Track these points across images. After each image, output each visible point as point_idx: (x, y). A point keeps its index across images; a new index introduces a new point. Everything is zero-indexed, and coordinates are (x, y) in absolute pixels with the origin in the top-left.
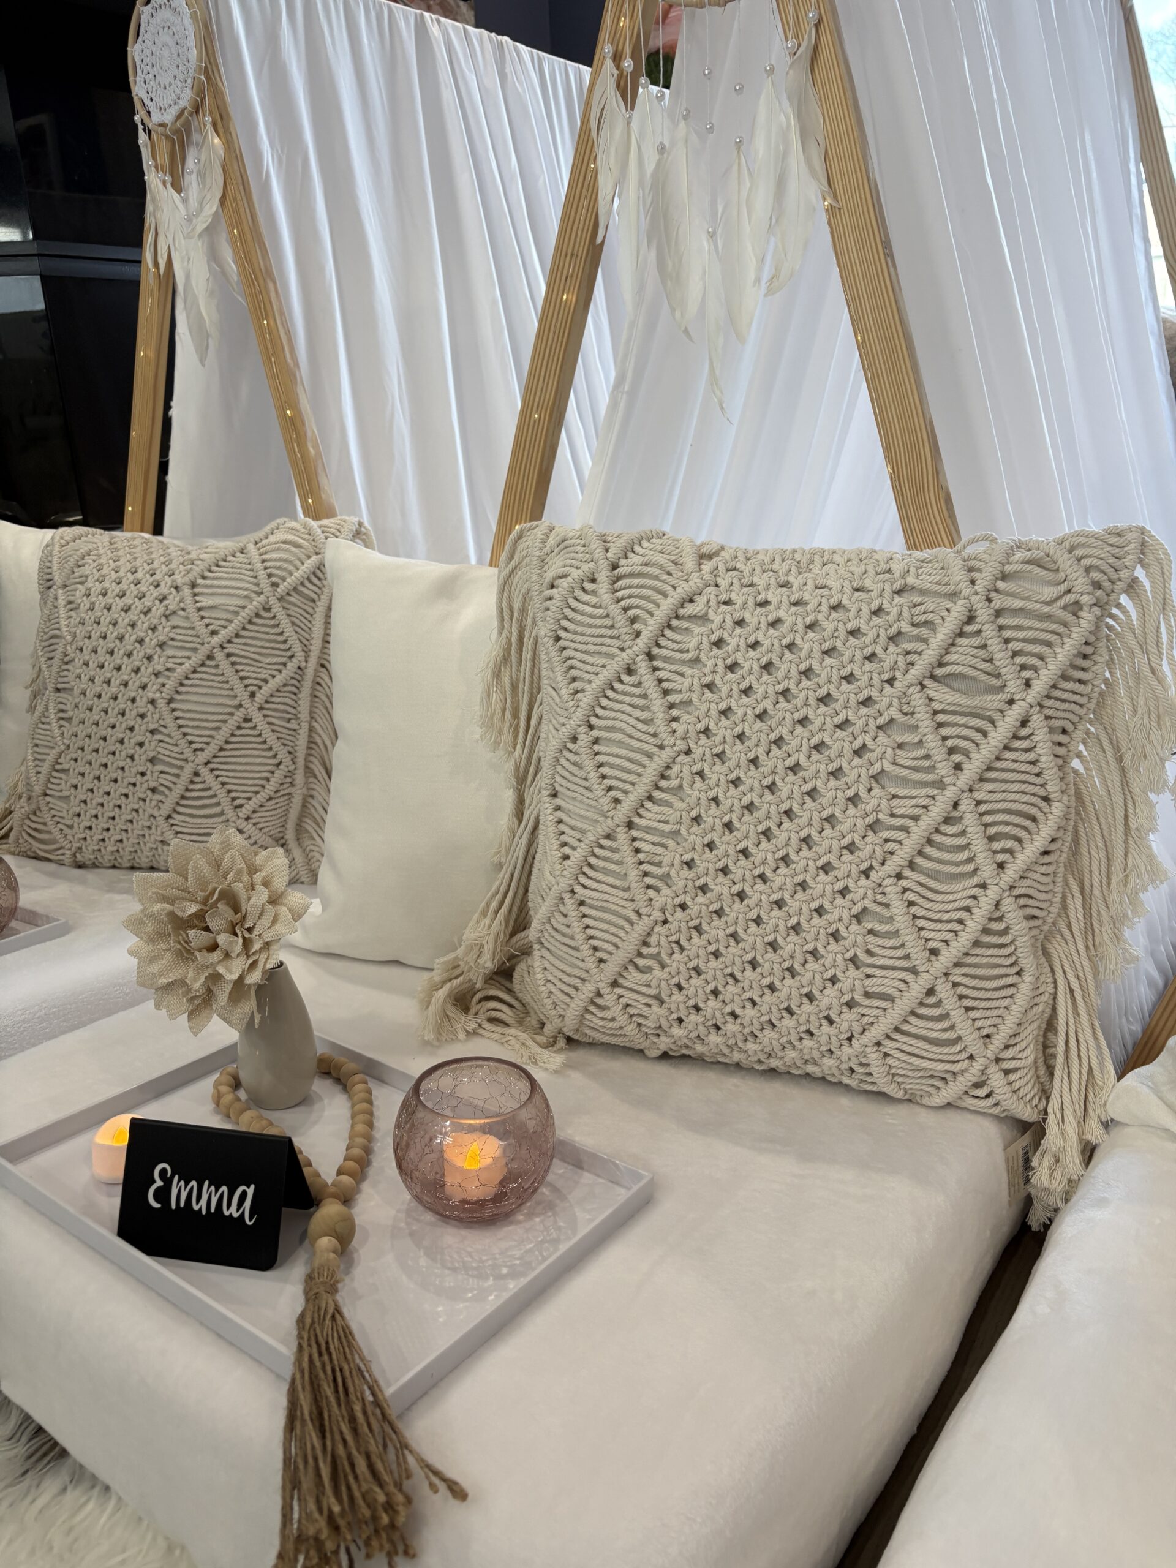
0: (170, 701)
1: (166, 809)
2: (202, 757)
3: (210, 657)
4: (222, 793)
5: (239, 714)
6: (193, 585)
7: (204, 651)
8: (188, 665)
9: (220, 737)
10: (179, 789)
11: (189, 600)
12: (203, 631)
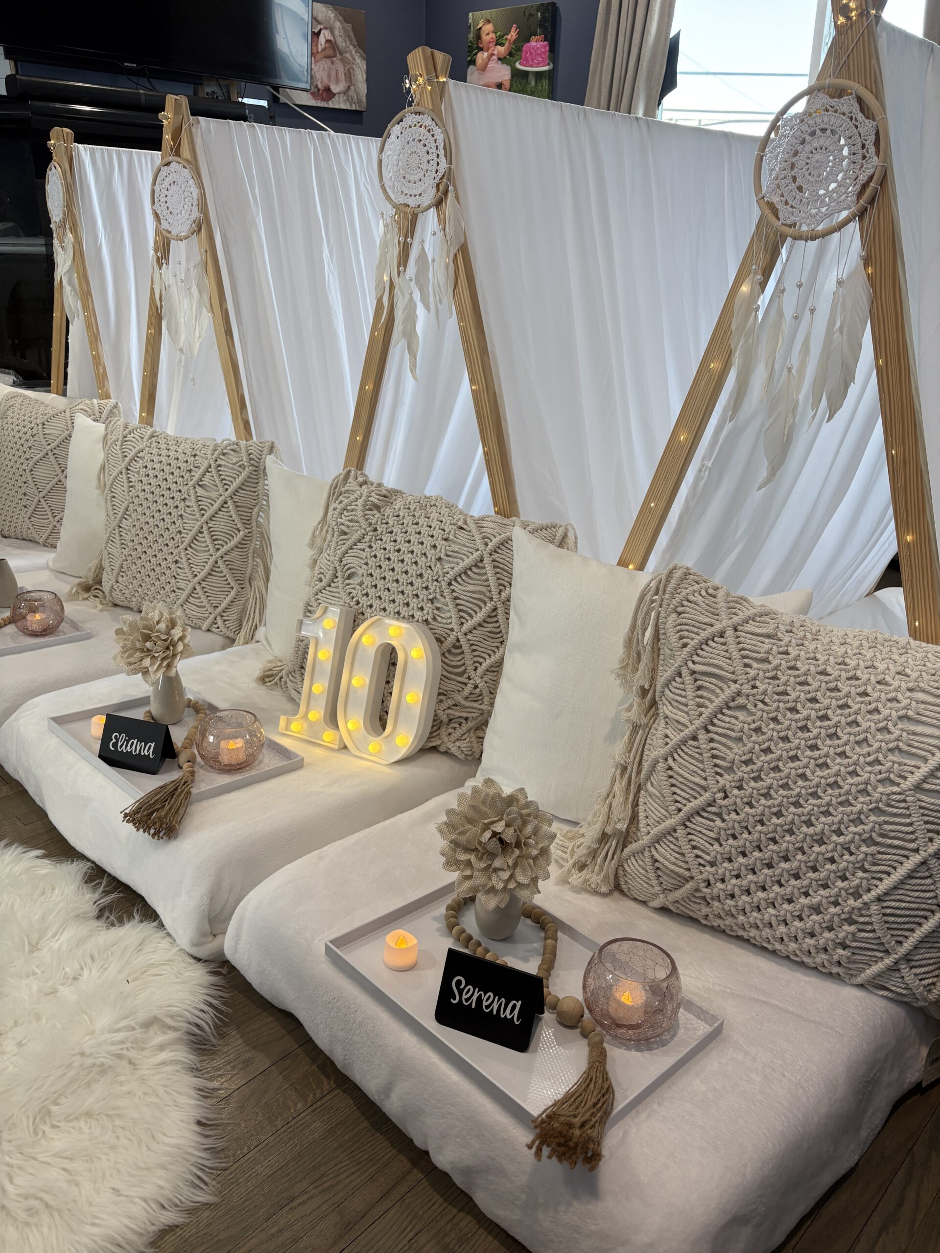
0: (31, 470)
1: (28, 515)
2: (42, 494)
3: (47, 454)
4: (48, 510)
5: (57, 479)
6: (44, 424)
7: (44, 451)
8: (38, 456)
9: (49, 487)
10: (33, 507)
11: (40, 430)
12: (44, 443)
